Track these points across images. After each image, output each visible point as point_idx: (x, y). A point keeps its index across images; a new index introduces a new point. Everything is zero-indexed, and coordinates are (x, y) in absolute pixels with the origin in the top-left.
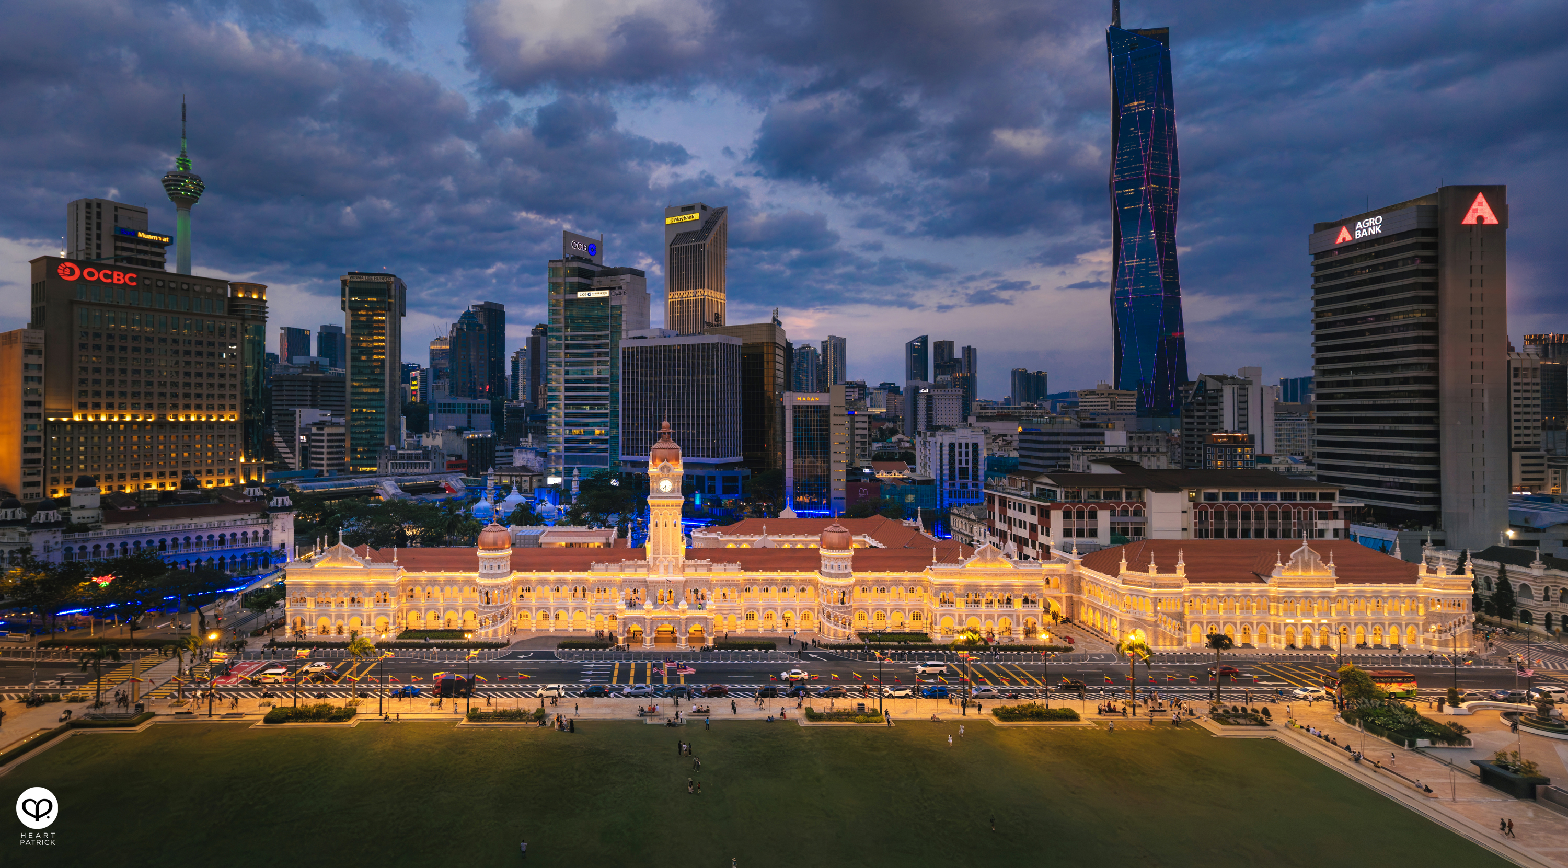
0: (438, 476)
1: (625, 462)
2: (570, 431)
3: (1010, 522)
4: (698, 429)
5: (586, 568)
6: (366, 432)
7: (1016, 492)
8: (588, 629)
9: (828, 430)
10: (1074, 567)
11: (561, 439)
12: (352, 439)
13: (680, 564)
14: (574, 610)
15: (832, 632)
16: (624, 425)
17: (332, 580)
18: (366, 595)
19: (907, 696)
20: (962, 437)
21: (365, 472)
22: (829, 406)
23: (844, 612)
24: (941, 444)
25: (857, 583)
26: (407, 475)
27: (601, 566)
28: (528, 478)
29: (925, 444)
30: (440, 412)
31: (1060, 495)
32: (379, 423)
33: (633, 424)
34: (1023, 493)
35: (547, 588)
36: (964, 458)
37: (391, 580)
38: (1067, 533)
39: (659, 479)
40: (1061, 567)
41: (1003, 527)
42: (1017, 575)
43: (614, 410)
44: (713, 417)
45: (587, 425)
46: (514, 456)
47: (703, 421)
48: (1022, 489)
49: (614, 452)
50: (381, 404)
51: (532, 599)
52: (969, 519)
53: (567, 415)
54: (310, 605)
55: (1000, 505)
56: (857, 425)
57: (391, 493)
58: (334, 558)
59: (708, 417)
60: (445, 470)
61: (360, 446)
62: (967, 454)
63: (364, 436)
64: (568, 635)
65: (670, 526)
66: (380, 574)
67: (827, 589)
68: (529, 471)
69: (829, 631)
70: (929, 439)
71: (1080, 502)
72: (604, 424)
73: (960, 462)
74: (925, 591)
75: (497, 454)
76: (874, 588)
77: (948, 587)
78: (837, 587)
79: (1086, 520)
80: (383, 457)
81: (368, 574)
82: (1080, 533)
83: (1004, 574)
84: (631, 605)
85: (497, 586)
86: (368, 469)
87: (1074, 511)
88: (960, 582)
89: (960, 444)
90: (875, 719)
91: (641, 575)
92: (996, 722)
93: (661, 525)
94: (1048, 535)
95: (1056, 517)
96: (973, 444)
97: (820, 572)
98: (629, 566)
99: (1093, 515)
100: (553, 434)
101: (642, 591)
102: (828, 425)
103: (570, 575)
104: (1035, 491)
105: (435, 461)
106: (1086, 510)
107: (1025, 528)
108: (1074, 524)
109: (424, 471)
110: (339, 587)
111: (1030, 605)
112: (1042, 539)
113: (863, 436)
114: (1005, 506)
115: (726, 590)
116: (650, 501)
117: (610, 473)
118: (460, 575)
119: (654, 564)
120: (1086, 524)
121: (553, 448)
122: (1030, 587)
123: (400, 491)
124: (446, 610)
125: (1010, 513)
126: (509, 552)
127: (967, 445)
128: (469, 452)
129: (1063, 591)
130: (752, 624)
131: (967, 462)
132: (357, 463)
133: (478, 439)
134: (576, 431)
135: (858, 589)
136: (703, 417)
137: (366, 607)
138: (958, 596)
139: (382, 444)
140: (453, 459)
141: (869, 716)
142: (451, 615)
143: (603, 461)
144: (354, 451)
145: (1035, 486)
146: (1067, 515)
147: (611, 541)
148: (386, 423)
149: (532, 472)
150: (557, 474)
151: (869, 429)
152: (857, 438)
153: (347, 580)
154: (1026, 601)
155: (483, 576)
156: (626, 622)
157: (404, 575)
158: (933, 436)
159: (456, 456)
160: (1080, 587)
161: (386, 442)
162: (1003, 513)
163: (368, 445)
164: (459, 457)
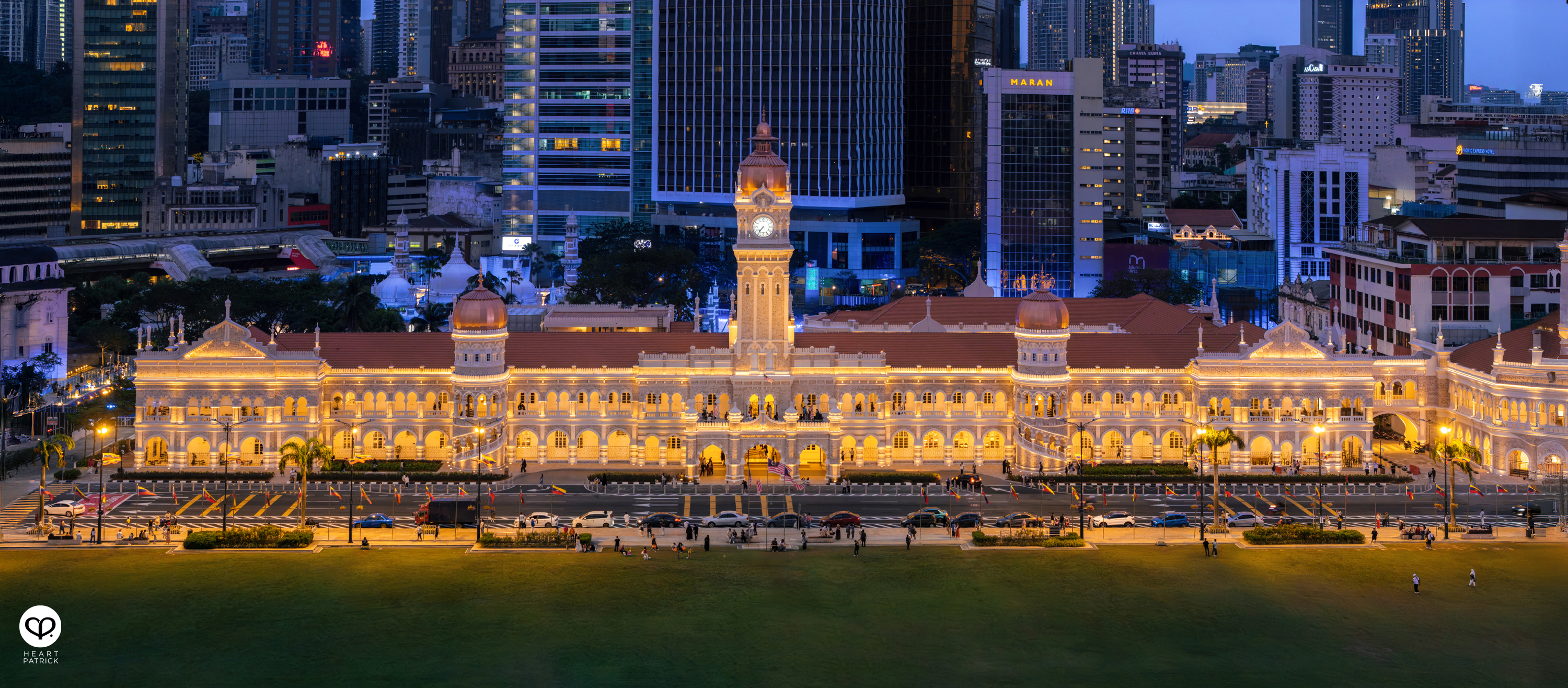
0: (277, 236)
1: (664, 205)
2: (551, 143)
3: (1357, 298)
4: (814, 139)
5: (631, 362)
6: (116, 151)
7: (1370, 250)
8: (634, 460)
9: (1070, 143)
10: (1438, 364)
11: (532, 159)
12: (86, 165)
13: (786, 355)
14: (610, 429)
15: (1033, 461)
16: (661, 129)
17: (214, 378)
18: (268, 402)
19: (1127, 524)
20: (1327, 162)
21: (110, 231)
22: (1070, 99)
23: (1053, 430)
24: (1287, 173)
25: (1077, 386)
26: (215, 233)
27: (656, 358)
28: (463, 239)
29: (1259, 174)
30: (237, 106)
31: (1432, 251)
32: (143, 132)
33: (681, 129)
34: (1379, 251)
35: (565, 395)
36: (1329, 201)
37: (309, 377)
38: (1438, 312)
39: (752, 217)
40: (1419, 365)
41: (1349, 309)
42: (1331, 370)
43: (642, 98)
44: (845, 116)
45: (585, 129)
46: (431, 193)
47: (824, 123)
48: (1380, 245)
49: (644, 185)
50: (148, 92)
51: (540, 409)
52: (1305, 302)
53: (544, 110)
54: (176, 418)
55: (1347, 274)
56: (1139, 136)
57: (190, 267)
58: (218, 344)
59: (835, 116)
60: (285, 224)
61: (102, 177)
62: (1336, 193)
63: (111, 158)
64: (601, 468)
65: (770, 293)
66: (292, 369)
67: (1026, 394)
68: (463, 223)
69: (1028, 459)
70: (1267, 164)
71: (1462, 264)
72: (623, 130)
73: (1323, 208)
74: (1188, 398)
75: (392, 191)
76: (1107, 396)
77: (1221, 390)
78: (1041, 388)
79: (1471, 292)
80: (156, 199)
81: (272, 370)
82: (1461, 313)
83: (1310, 368)
84: (705, 417)
85: (485, 389)
86: (118, 225)
87: (1450, 277)
88: (1240, 380)
89: (1323, 176)
90: (1071, 542)
91: (722, 371)
92: (1246, 545)
93: (755, 291)
94: (1408, 317)
95: (1421, 286)
96: (1348, 175)
97: (1016, 369)
98: (701, 358)
99: (1482, 284)
100: (516, 148)
101: (723, 398)
102: (1070, 133)
103: (603, 374)
104: (1399, 250)
105: (265, 206)
106: (1471, 276)
107: (1379, 309)
108: (1451, 299)
109: (243, 226)
110: (225, 390)
111: (1352, 417)
112: (1401, 324)
113: (1152, 158)
114: (1354, 275)
115: (860, 397)
116: (738, 252)
117: (634, 225)
118: (420, 373)
119: (744, 354)
120: (1471, 299)
121: (514, 176)
122: (1353, 390)
123: (206, 264)
124: (396, 430)
125: (1362, 285)
126: (505, 334)
127: (1336, 176)
128: (334, 187)
129: (1421, 403)
130: (903, 454)
131: (1336, 208)
132: (93, 213)
133: (351, 162)
134: (561, 142)
135: (1077, 396)
136: (825, 116)
137: (269, 421)
138: (1236, 403)
139: (149, 175)
140: (301, 202)
141: (1062, 539)
142: (402, 438)
143: (619, 202)
144: (89, 188)
145: (1400, 239)
146: (1439, 284)
147: (666, 324)
148: (158, 132)
149: (470, 226)
150: (524, 230)
151: (1165, 144)
152: (1140, 162)
153: (237, 378)
154: (1345, 411)
155: (460, 372)
156: (700, 442)
157: (328, 374)
158: (1272, 157)
159: (308, 196)
160: (1448, 395)
161: (159, 171)
162: (1351, 285)
163: (120, 176)
164: (313, 198)
